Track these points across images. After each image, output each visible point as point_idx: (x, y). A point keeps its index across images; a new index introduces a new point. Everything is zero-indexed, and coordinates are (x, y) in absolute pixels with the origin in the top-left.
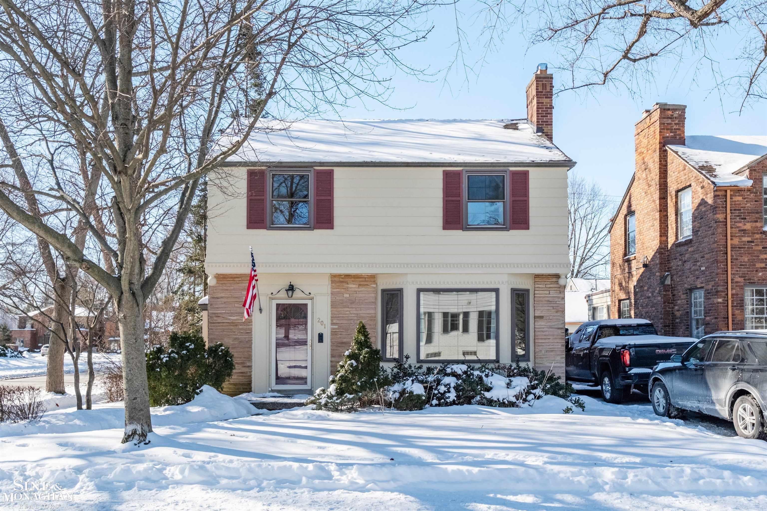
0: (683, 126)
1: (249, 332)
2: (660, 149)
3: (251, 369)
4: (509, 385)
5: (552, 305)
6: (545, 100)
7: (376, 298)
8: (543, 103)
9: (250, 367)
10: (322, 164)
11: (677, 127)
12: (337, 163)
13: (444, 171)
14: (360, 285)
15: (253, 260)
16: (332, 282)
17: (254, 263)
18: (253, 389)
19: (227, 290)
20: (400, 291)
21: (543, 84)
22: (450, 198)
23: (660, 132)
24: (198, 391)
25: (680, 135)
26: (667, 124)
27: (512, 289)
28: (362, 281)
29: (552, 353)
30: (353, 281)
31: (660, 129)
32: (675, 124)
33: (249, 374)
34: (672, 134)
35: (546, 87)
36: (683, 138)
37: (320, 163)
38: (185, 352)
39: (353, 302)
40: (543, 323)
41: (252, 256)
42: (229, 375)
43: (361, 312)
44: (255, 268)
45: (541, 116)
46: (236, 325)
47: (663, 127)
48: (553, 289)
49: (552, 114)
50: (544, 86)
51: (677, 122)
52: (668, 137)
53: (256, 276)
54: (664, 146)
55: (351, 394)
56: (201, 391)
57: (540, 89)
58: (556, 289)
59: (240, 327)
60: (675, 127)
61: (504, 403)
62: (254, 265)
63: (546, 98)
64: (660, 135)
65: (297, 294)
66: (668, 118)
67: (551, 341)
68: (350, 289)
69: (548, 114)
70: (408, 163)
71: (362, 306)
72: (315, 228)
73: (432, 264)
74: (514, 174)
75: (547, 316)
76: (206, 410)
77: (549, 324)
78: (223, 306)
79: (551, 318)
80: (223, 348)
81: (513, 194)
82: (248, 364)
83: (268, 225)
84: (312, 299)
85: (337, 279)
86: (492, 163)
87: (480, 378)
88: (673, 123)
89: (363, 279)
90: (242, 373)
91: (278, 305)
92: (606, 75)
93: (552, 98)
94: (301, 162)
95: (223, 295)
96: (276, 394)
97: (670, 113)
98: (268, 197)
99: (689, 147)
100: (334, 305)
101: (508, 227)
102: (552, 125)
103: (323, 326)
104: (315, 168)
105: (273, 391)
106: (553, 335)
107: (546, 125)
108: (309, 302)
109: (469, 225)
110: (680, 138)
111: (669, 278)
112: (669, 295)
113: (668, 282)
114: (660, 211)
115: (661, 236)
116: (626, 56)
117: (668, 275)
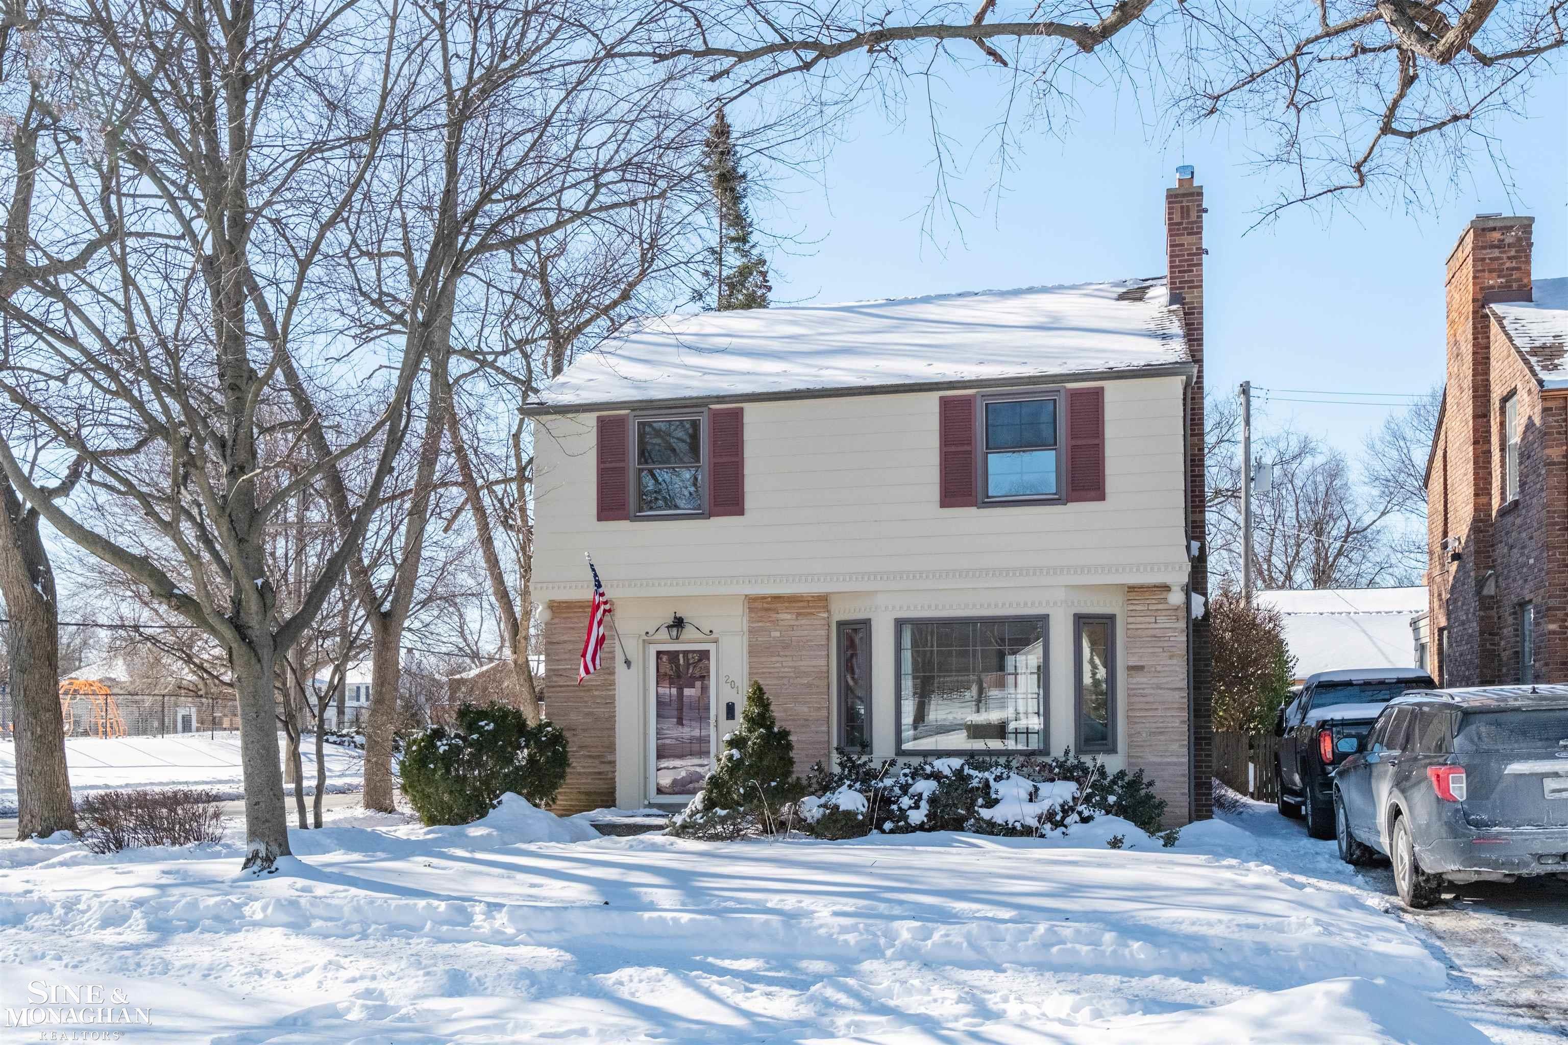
0: (1528, 262)
1: (610, 702)
2: (1474, 312)
3: (614, 767)
4: (1033, 797)
5: (1160, 644)
6: (1186, 240)
7: (828, 638)
8: (1183, 245)
9: (613, 763)
10: (721, 399)
11: (1514, 264)
12: (747, 395)
13: (941, 398)
14: (798, 614)
15: (596, 575)
16: (751, 610)
17: (598, 581)
18: (617, 802)
19: (573, 628)
20: (867, 623)
21: (1182, 207)
22: (953, 449)
23: (1474, 278)
24: (495, 802)
25: (1520, 280)
26: (1490, 259)
27: (1075, 615)
28: (804, 608)
29: (1162, 738)
30: (787, 608)
31: (1475, 272)
32: (1509, 258)
33: (610, 776)
34: (1503, 280)
35: (1188, 214)
36: (1525, 286)
37: (717, 397)
38: (475, 736)
39: (786, 647)
40: (1144, 680)
41: (594, 570)
42: (562, 776)
43: (802, 663)
44: (601, 590)
45: (1180, 272)
46: (589, 690)
47: (1481, 266)
48: (1164, 613)
49: (1201, 265)
50: (1185, 212)
51: (1513, 253)
52: (1492, 287)
53: (605, 603)
54: (1483, 307)
56: (500, 803)
57: (1177, 218)
58: (1169, 613)
59: (596, 693)
60: (1508, 265)
62: (598, 585)
63: (1189, 234)
64: (1474, 284)
65: (689, 633)
66: (1493, 247)
67: (1159, 713)
68: (781, 623)
69: (1195, 265)
70: (872, 387)
71: (804, 653)
72: (710, 516)
73: (921, 573)
74: (1075, 395)
75: (1152, 666)
76: (495, 833)
77: (1155, 680)
78: (567, 656)
79: (1159, 668)
80: (549, 729)
81: (1074, 433)
82: (609, 758)
83: (632, 514)
84: (716, 641)
85: (758, 605)
86: (1030, 377)
88: (1504, 256)
89: (805, 604)
90: (600, 773)
91: (659, 653)
92: (1358, 168)
93: (1200, 233)
94: (685, 399)
95: (566, 638)
96: (655, 811)
97: (1497, 235)
98: (630, 463)
99: (1539, 306)
100: (754, 651)
101: (1064, 496)
102: (1201, 286)
103: (735, 690)
104: (712, 406)
105: (650, 805)
106: (1163, 703)
107: (1189, 288)
108: (711, 647)
109: (988, 497)
110: (1521, 288)
111: (1491, 584)
112: (1490, 617)
113: (1490, 589)
114: (1475, 443)
115: (1476, 495)
116: (1387, 129)
117: (1490, 575)
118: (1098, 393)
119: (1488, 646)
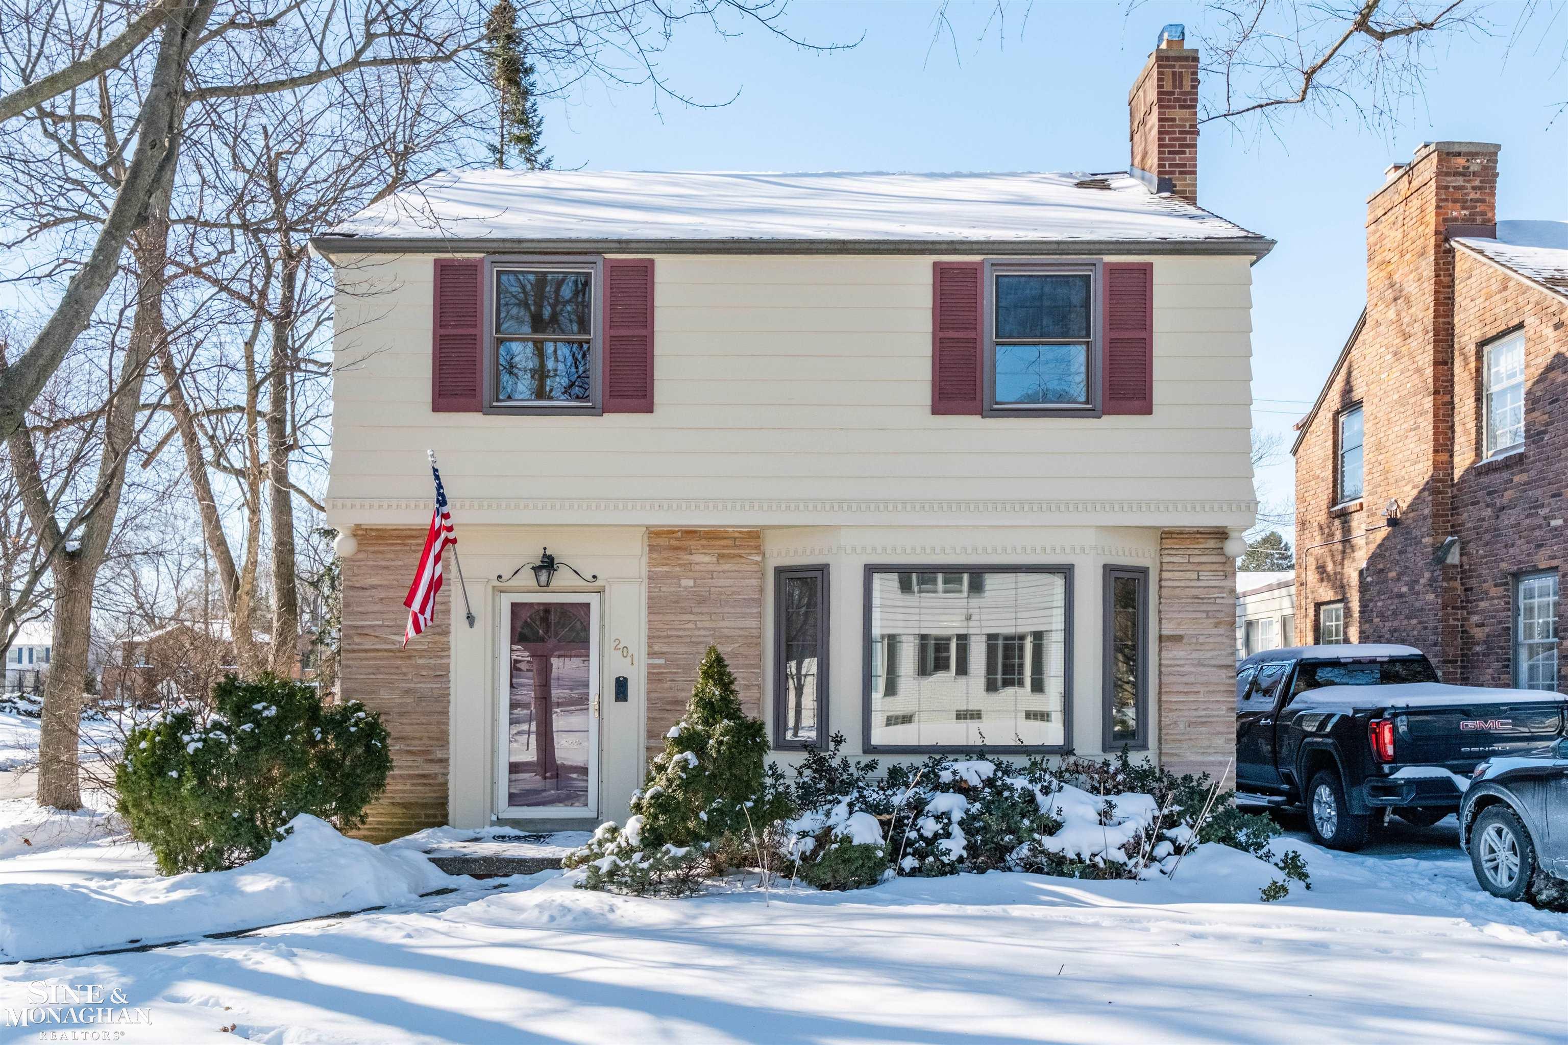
0: (1493, 194)
1: (442, 675)
2: (1437, 246)
3: (447, 767)
4: (1105, 817)
5: (1204, 608)
6: (1178, 114)
7: (761, 590)
8: (1174, 120)
9: (444, 761)
10: (623, 245)
11: (1478, 196)
12: (663, 241)
13: (935, 264)
14: (721, 556)
15: (440, 486)
16: (652, 548)
17: (443, 495)
18: (450, 817)
19: (387, 568)
20: (823, 570)
21: (1174, 73)
22: (951, 334)
23: (1438, 207)
24: (281, 830)
25: (1483, 214)
26: (1454, 187)
27: (1105, 566)
28: (727, 547)
29: (1203, 729)
30: (703, 546)
31: (1439, 200)
32: (1474, 188)
33: (440, 780)
34: (1467, 212)
35: (1181, 81)
36: (1490, 220)
37: (619, 241)
38: (247, 727)
39: (702, 601)
40: (1182, 654)
41: (437, 477)
42: (379, 785)
43: (722, 624)
44: (445, 510)
45: (1170, 153)
46: (409, 657)
47: (1445, 195)
48: (1209, 567)
49: (1195, 146)
50: (1177, 78)
51: (1477, 183)
52: (1455, 219)
53: (450, 529)
54: (1447, 240)
55: (680, 844)
56: (289, 831)
57: (1168, 87)
58: (1214, 567)
59: (421, 661)
60: (1472, 195)
61: (1095, 866)
62: (442, 501)
63: (1181, 107)
64: (1437, 215)
65: (563, 578)
66: (1456, 174)
67: (1201, 698)
68: (697, 567)
69: (1188, 146)
70: (844, 242)
71: (726, 610)
72: (605, 410)
73: (904, 503)
74: (1114, 270)
75: (1192, 636)
76: (289, 885)
77: (1195, 655)
78: (376, 608)
79: (1202, 639)
80: (361, 714)
81: (1113, 322)
82: (439, 755)
83: (486, 403)
84: (600, 591)
85: (664, 542)
86: (1058, 243)
87: (1030, 798)
88: (1468, 185)
89: (730, 542)
90: (424, 776)
91: (514, 606)
92: (1309, 76)
93: (1195, 107)
94: (570, 241)
95: (374, 581)
96: (508, 830)
97: (1461, 161)
98: (486, 329)
99: (1505, 242)
100: (654, 606)
101: (1099, 406)
102: (1194, 173)
103: (629, 659)
104: (607, 256)
105: (500, 822)
106: (1207, 684)
107: (1181, 173)
108: (594, 600)
109: (997, 403)
110: (1485, 222)
111: (1456, 550)
112: (1455, 589)
113: (1454, 558)
114: (1436, 392)
115: (1436, 451)
116: (1362, 25)
117: (1453, 543)
118: (1146, 271)
119: (1451, 622)
